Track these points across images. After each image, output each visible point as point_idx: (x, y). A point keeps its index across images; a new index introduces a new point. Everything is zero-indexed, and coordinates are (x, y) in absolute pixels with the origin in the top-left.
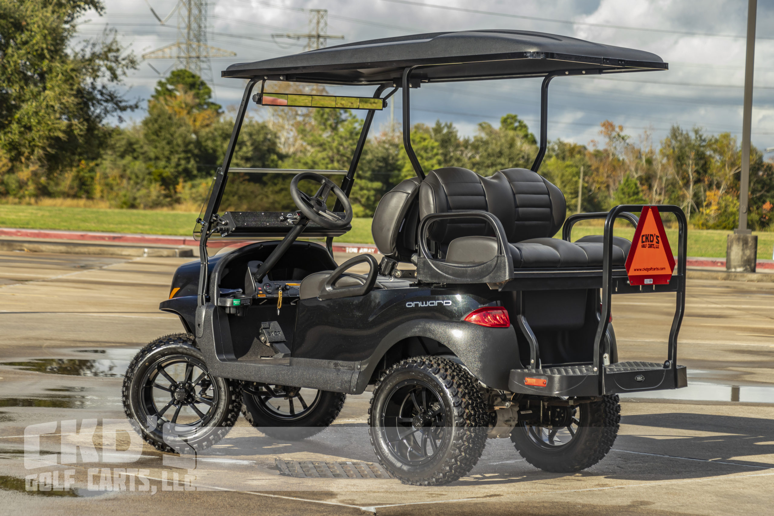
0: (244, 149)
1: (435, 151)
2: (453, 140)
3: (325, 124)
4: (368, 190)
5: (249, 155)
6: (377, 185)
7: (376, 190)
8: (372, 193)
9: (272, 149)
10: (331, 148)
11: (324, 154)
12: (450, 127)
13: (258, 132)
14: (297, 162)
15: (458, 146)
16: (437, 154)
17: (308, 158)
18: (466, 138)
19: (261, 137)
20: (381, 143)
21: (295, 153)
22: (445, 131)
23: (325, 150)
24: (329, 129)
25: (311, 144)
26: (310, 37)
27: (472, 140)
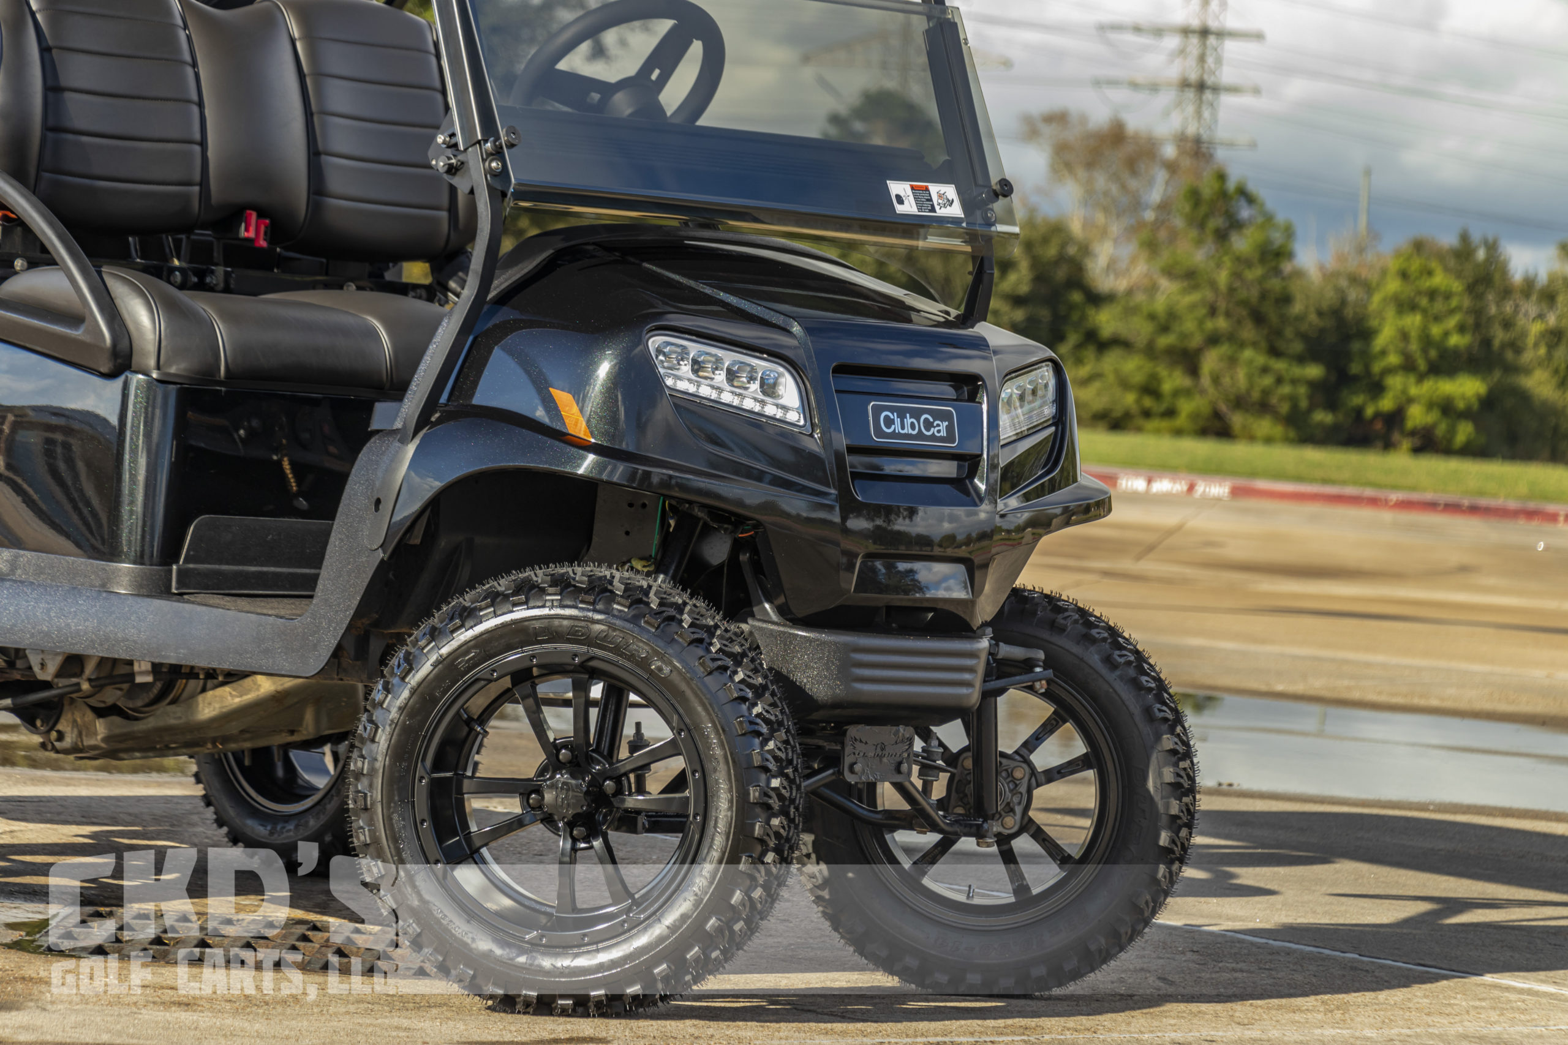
0: (1012, 277)
1: (1454, 302)
2: (1497, 277)
3: (1202, 225)
4: (1294, 382)
5: (1024, 289)
6: (1314, 371)
7: (1313, 385)
8: (1302, 390)
9: (1077, 279)
10: (1213, 285)
11: (1194, 297)
12: (1492, 247)
13: (1045, 240)
14: (1131, 311)
15: (1507, 292)
16: (1457, 309)
17: (1160, 304)
18: (1531, 272)
19: (1052, 251)
20: (1329, 276)
21: (1130, 292)
22: (1481, 254)
23: (1195, 287)
24: (1210, 239)
25: (1169, 272)
26: (1186, 31)
27: (1543, 278)
